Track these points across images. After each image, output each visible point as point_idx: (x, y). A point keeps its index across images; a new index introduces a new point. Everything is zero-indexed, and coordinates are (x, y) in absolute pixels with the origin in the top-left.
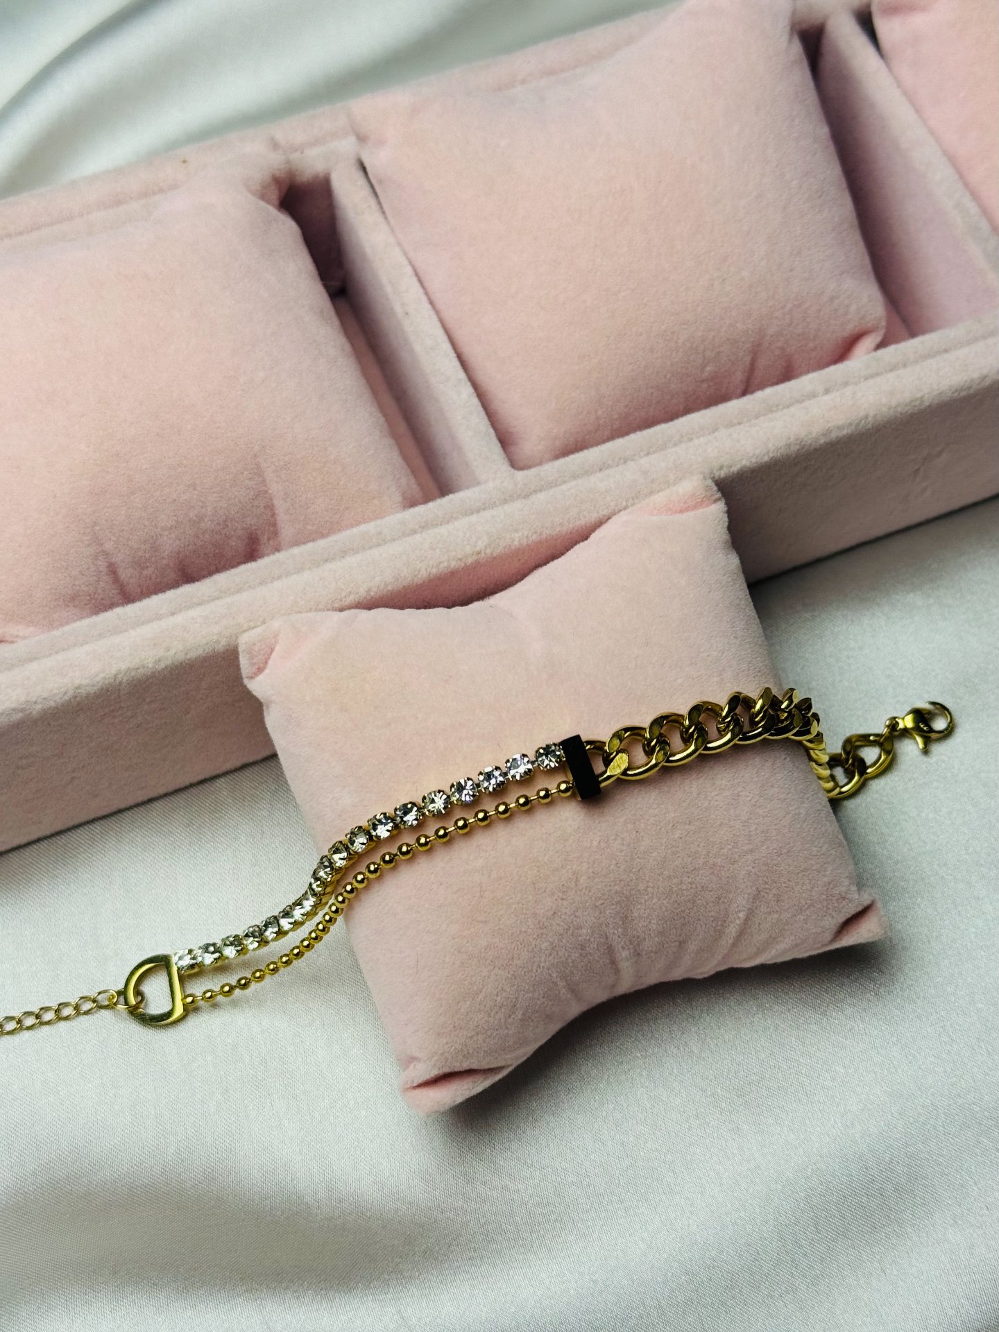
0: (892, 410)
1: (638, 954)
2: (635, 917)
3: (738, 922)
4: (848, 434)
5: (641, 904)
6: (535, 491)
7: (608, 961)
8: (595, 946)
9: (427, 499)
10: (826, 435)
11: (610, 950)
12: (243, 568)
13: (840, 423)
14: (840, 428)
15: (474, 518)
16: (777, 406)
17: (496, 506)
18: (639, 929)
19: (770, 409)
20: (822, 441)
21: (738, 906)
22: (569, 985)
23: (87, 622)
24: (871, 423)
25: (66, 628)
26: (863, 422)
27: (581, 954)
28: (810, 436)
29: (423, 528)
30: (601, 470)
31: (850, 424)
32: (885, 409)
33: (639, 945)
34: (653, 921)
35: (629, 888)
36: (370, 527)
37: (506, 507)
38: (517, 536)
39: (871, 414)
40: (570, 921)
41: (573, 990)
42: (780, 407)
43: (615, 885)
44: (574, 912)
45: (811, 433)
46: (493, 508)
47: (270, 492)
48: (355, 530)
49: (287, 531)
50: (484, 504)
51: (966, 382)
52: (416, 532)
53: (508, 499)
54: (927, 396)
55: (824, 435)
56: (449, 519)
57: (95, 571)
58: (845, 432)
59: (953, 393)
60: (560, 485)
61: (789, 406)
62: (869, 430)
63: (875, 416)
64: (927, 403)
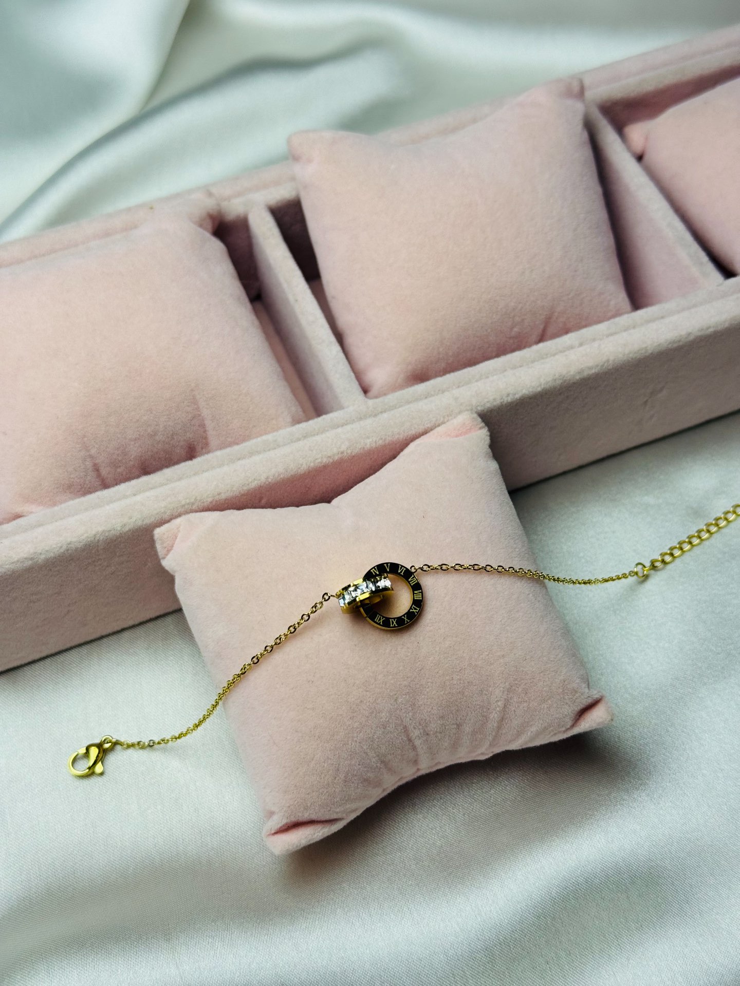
0: (626, 357)
6: (381, 412)
9: (308, 419)
10: (580, 373)
12: (183, 465)
15: (340, 430)
16: (547, 355)
17: (355, 422)
19: (542, 357)
20: (577, 378)
23: (77, 501)
25: (63, 506)
29: (305, 437)
30: (426, 398)
32: (620, 356)
36: (269, 437)
37: (362, 422)
38: (368, 441)
39: (611, 359)
42: (549, 356)
46: (352, 423)
47: (202, 415)
48: (259, 439)
49: (213, 441)
50: (347, 421)
52: (300, 440)
53: (362, 417)
54: (649, 346)
56: (322, 431)
57: (84, 469)
60: (398, 408)
61: (554, 355)
62: (610, 370)
63: (614, 360)
64: (650, 352)
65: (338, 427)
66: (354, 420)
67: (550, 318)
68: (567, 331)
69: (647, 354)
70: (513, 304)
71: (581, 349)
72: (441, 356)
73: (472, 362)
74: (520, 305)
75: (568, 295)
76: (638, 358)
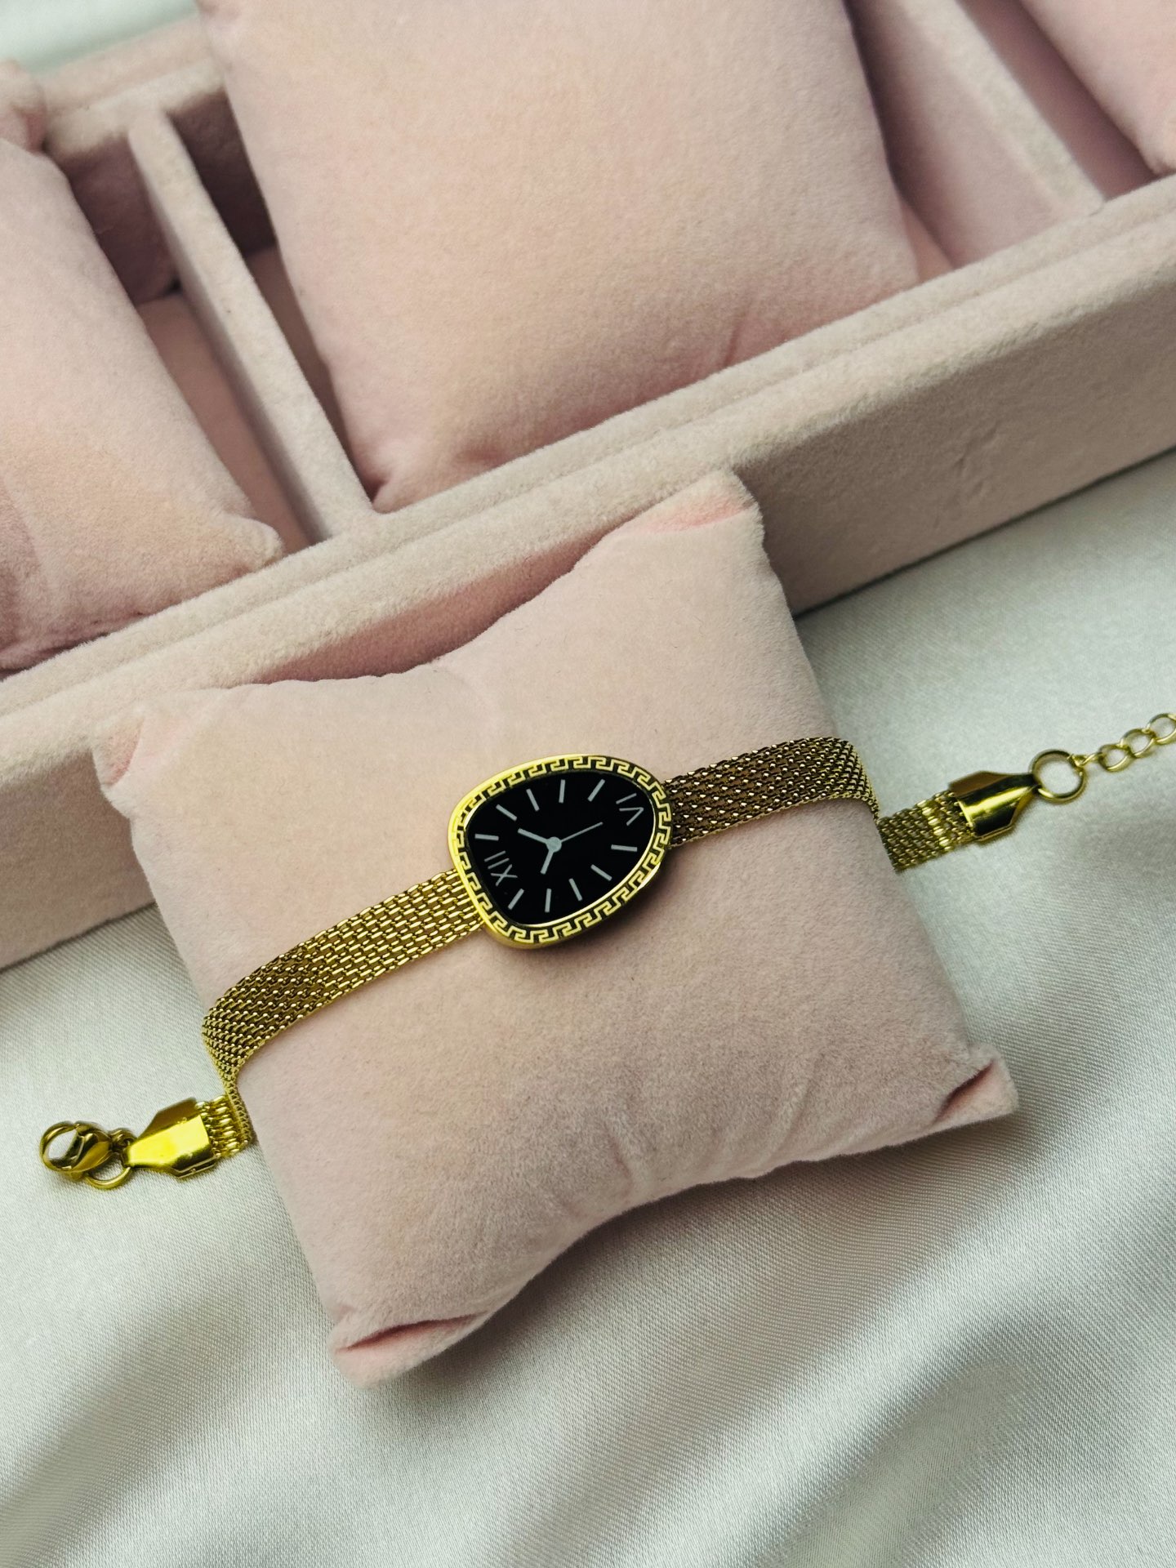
0: (902, 385)
1: (655, 1149)
2: (645, 1098)
3: (795, 1099)
4: (841, 422)
5: (652, 1080)
6: (406, 541)
7: (611, 1161)
8: (591, 1141)
10: (809, 426)
11: (614, 1146)
13: (829, 408)
14: (831, 415)
15: (321, 585)
16: (739, 392)
17: (353, 566)
18: (651, 1114)
19: (729, 398)
20: (805, 436)
22: (558, 1196)
24: (873, 404)
26: (862, 404)
27: (570, 1155)
28: (787, 431)
29: (253, 604)
30: (495, 503)
31: (843, 409)
32: (890, 384)
33: (654, 1137)
34: (670, 1102)
38: (379, 605)
39: (872, 391)
40: (552, 1108)
41: (567, 1205)
42: (745, 392)
43: (613, 1054)
44: (557, 1095)
45: (787, 427)
46: (348, 568)
50: (336, 564)
51: (1006, 334)
52: (243, 611)
53: (366, 555)
54: (951, 360)
55: (807, 427)
56: (289, 589)
58: (837, 421)
59: (989, 353)
60: (439, 530)
61: (756, 391)
62: (871, 414)
63: (878, 394)
64: (953, 371)
65: (319, 579)
66: (350, 561)
67: (744, 314)
68: (782, 337)
69: (947, 376)
70: (663, 295)
71: (810, 374)
72: (522, 411)
73: (588, 419)
74: (680, 295)
75: (780, 264)
76: (928, 384)
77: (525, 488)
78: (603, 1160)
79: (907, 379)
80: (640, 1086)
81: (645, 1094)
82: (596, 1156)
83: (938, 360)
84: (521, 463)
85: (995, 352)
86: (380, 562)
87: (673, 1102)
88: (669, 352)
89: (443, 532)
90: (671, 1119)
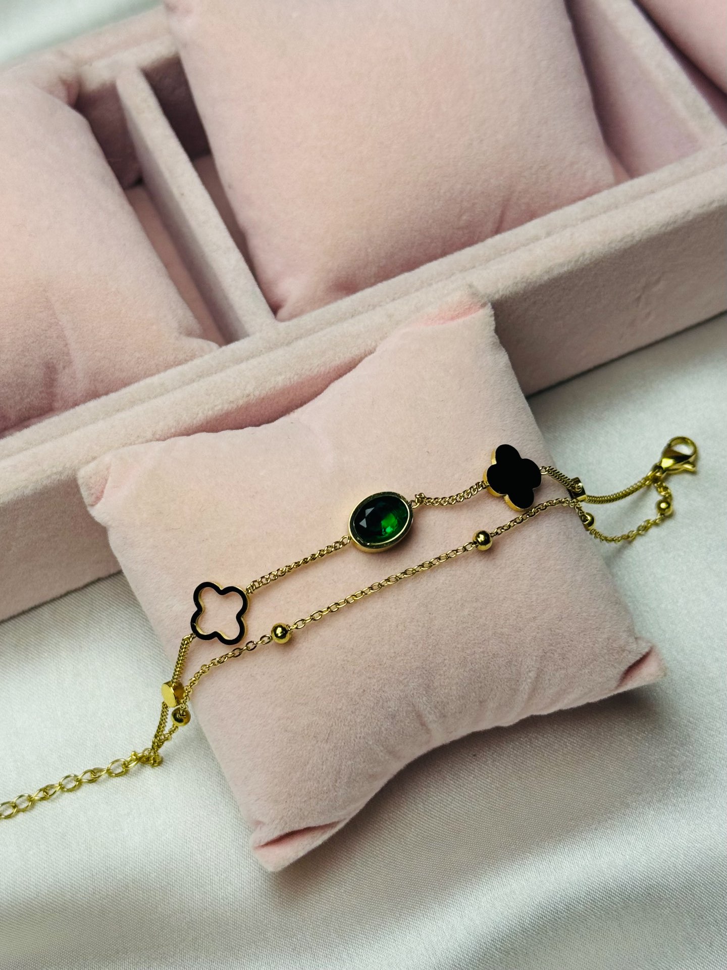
0: (607, 247)
1: (444, 716)
2: (438, 686)
3: (529, 680)
4: (568, 270)
5: (440, 674)
6: (297, 339)
7: (418, 725)
8: (405, 714)
10: (549, 272)
11: (419, 716)
13: (561, 261)
14: (562, 265)
15: (243, 366)
16: (505, 250)
17: (263, 354)
18: (441, 695)
19: (500, 253)
20: (546, 278)
21: (528, 667)
22: (386, 748)
24: (588, 259)
26: (581, 259)
27: (392, 723)
28: (534, 274)
30: (352, 316)
31: (570, 262)
32: (600, 246)
33: (444, 709)
35: (428, 662)
36: (155, 380)
39: (588, 251)
41: (392, 753)
42: (508, 250)
45: (535, 272)
46: (260, 355)
50: (253, 353)
51: (671, 217)
52: (194, 381)
53: (271, 347)
54: (637, 232)
55: (547, 272)
58: (566, 269)
59: (660, 229)
60: (318, 332)
61: (515, 250)
62: (588, 265)
63: (591, 253)
64: (637, 239)
65: (242, 361)
66: (261, 351)
67: (508, 200)
68: (531, 215)
69: (635, 241)
70: (459, 186)
71: (549, 239)
72: (370, 258)
73: (411, 265)
74: (469, 187)
75: (531, 168)
76: (623, 247)
77: (371, 308)
78: (412, 726)
79: (609, 244)
80: (433, 679)
81: (436, 684)
82: (408, 723)
83: (629, 232)
84: (368, 292)
85: (663, 229)
86: (280, 352)
87: (454, 688)
88: (462, 223)
89: (319, 334)
90: (454, 698)
